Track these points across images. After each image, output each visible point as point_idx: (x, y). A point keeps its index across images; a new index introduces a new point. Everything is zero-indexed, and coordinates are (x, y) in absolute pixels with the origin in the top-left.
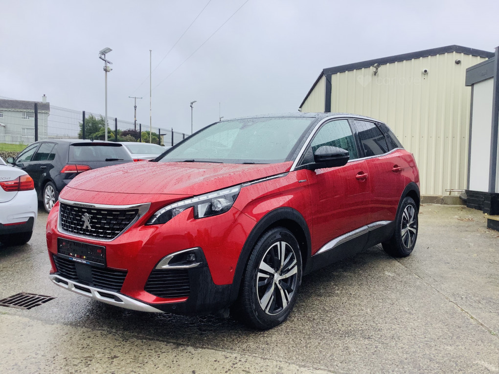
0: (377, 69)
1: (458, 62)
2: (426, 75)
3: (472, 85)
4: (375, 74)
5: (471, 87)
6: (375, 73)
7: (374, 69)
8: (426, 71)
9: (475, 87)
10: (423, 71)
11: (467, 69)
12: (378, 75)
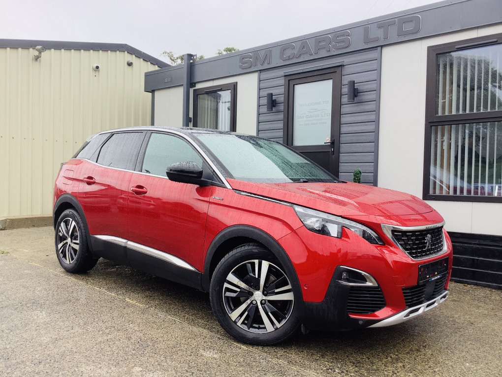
0: (40, 53)
1: (130, 64)
2: (97, 72)
3: (153, 92)
4: (36, 60)
5: (151, 93)
6: (37, 58)
7: (37, 53)
8: (97, 67)
9: (157, 94)
10: (95, 66)
11: (146, 73)
12: (40, 61)
